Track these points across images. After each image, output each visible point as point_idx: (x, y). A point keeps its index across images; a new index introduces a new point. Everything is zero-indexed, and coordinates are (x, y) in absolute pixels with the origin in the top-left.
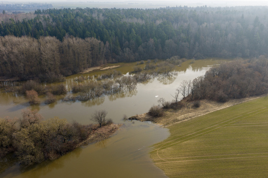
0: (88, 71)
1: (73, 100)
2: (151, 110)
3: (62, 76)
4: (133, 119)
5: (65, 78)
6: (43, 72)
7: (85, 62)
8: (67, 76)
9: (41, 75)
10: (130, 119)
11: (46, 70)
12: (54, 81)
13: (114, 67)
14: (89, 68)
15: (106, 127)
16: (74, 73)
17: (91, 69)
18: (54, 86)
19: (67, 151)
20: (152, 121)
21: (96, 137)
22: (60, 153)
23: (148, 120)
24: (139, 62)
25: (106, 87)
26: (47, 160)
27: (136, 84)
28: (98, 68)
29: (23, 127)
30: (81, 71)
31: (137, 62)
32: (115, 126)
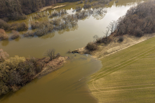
0: (43, 10)
2: (88, 45)
3: (24, 14)
4: (75, 52)
5: (26, 16)
6: (10, 11)
8: (27, 14)
9: (8, 15)
10: (72, 52)
11: (12, 10)
12: (19, 19)
13: (62, 6)
14: (44, 7)
15: (55, 60)
16: (33, 12)
17: (45, 8)
18: (19, 23)
19: (27, 83)
20: (89, 54)
21: (48, 69)
23: (86, 53)
24: (79, 2)
25: (55, 23)
27: (77, 21)
28: (50, 7)
30: (38, 10)
31: (78, 2)
32: (62, 59)
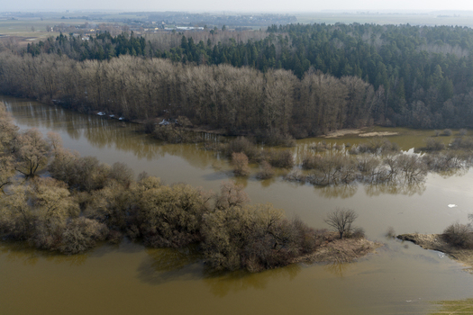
0: (335, 135)
1: (301, 181)
2: (449, 231)
3: (291, 137)
4: (407, 239)
5: (294, 141)
6: (263, 126)
7: (334, 118)
8: (299, 138)
9: (258, 131)
10: (399, 237)
11: (267, 124)
12: (277, 144)
13: (386, 133)
14: (338, 129)
15: (350, 241)
16: (312, 135)
17: (341, 133)
18: (276, 152)
19: (276, 265)
20: (448, 252)
21: (329, 255)
22: (266, 264)
23: (438, 249)
24: (441, 132)
25: (364, 169)
26: (242, 270)
27: (425, 173)
28: (356, 132)
29: (219, 208)
30: (323, 134)
31: (436, 131)
32: (368, 244)
